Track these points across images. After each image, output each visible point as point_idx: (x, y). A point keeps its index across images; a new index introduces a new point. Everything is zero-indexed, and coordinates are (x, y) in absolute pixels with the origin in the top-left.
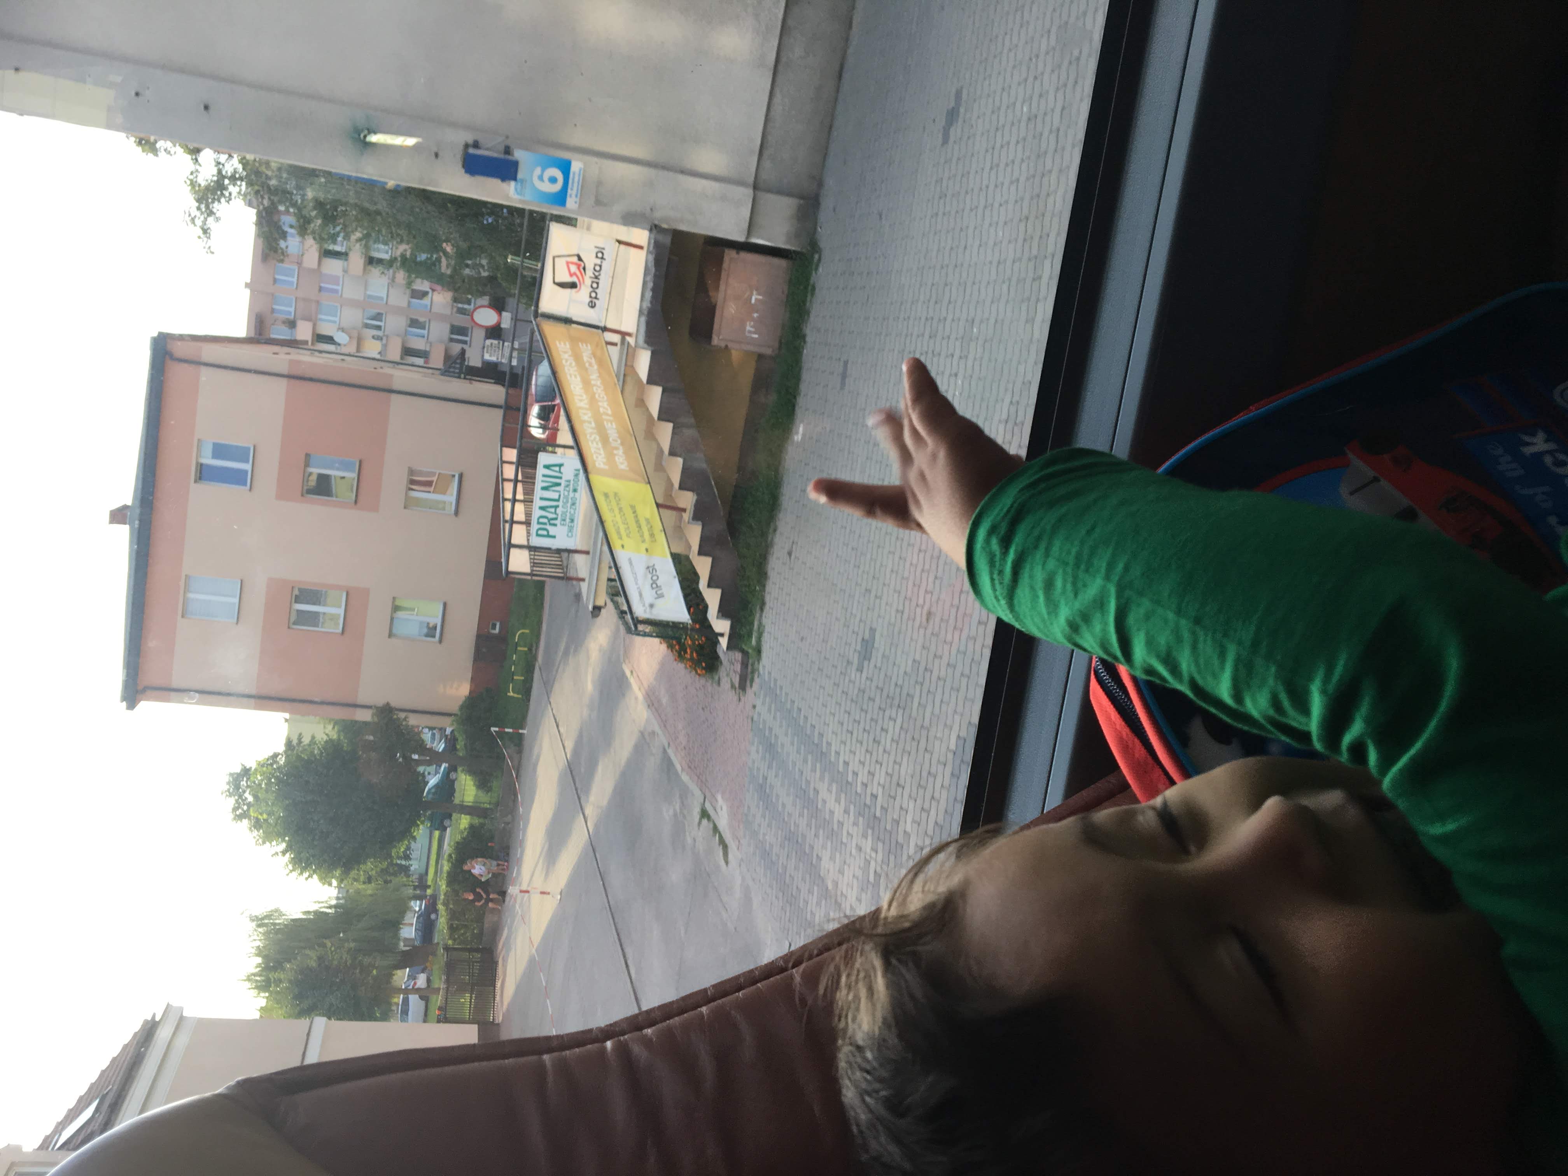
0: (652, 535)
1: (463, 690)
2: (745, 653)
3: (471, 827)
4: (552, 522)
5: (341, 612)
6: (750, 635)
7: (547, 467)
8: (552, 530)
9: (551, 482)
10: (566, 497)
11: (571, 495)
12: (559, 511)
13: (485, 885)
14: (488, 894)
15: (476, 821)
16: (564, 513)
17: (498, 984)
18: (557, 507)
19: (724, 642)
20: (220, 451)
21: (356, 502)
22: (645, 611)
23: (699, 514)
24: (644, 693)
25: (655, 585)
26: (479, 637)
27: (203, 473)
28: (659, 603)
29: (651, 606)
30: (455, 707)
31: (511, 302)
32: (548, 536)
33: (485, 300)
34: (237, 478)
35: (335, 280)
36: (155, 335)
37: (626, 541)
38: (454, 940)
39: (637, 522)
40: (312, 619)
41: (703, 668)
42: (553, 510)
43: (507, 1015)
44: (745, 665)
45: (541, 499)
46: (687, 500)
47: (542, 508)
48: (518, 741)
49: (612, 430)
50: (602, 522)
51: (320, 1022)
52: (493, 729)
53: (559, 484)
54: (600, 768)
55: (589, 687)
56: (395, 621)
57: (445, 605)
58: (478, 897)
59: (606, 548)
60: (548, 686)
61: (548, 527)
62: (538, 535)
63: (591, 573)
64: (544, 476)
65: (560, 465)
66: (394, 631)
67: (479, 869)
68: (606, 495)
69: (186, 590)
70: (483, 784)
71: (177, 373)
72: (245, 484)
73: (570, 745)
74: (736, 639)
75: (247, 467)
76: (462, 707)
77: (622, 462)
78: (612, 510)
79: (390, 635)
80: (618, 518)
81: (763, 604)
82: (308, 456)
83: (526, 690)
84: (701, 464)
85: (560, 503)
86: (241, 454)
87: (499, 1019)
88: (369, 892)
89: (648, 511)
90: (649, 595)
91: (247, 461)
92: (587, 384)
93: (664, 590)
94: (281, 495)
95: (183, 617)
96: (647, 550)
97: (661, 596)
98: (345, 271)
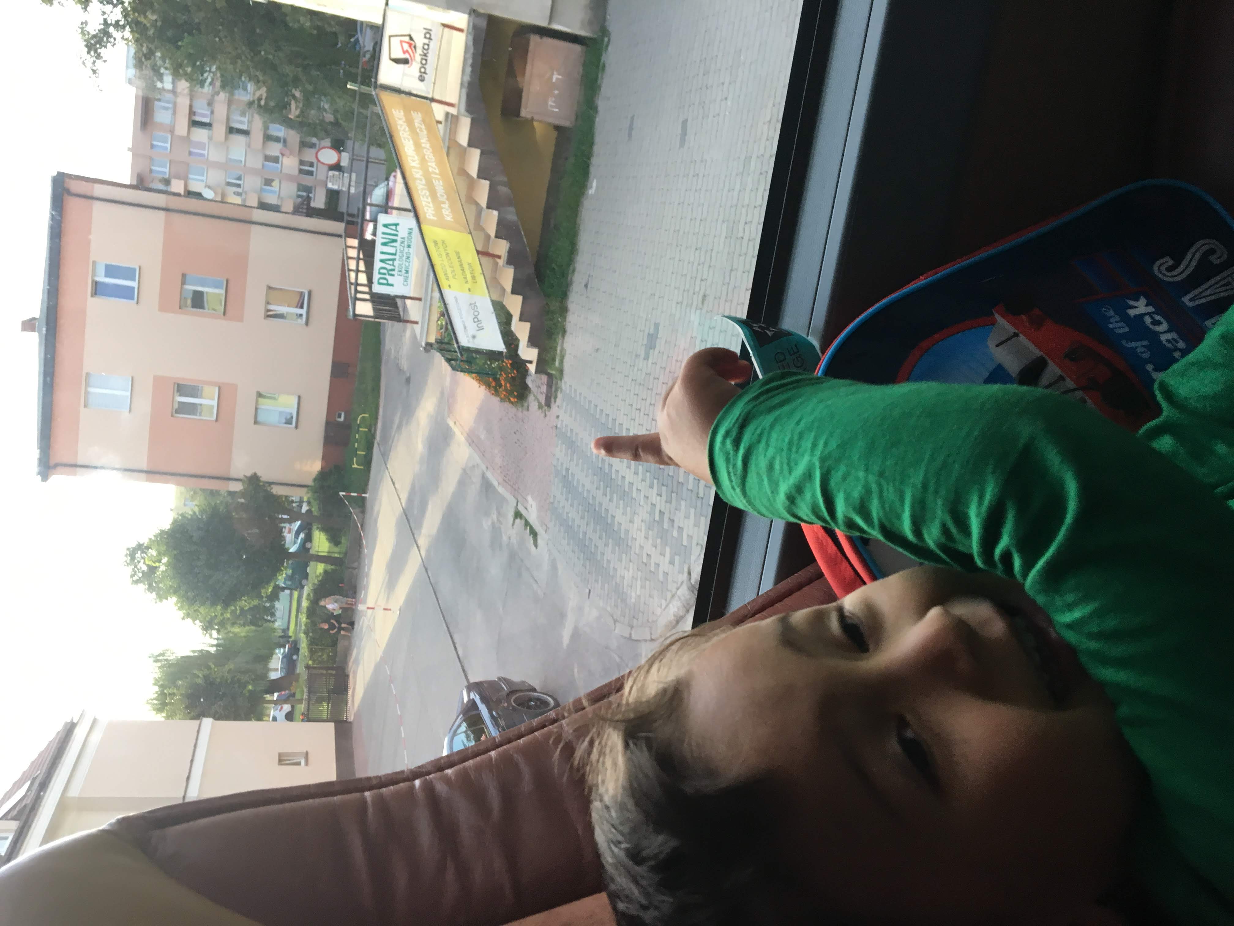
0: (474, 277)
1: (316, 466)
2: (550, 376)
3: (326, 572)
4: (391, 273)
5: (215, 403)
6: (554, 360)
7: (386, 226)
8: (391, 280)
9: (387, 239)
10: (402, 252)
11: (406, 250)
12: (396, 263)
13: (338, 618)
14: (340, 623)
15: (329, 567)
16: (400, 265)
17: (350, 692)
18: (394, 260)
19: (532, 368)
20: (111, 270)
21: (224, 314)
22: (469, 342)
23: (513, 259)
24: (465, 434)
25: (476, 320)
26: (328, 424)
27: (98, 289)
28: (480, 334)
29: (474, 337)
30: (309, 480)
31: (349, 143)
32: (388, 284)
33: (327, 142)
34: (126, 293)
35: (201, 145)
36: (55, 174)
37: (452, 282)
38: (314, 661)
39: (461, 265)
40: (192, 409)
41: (515, 397)
42: (391, 262)
43: (357, 715)
44: (549, 386)
45: (382, 253)
46: (502, 247)
47: (382, 261)
48: (361, 504)
49: (439, 186)
50: (432, 265)
51: (208, 722)
52: (341, 493)
53: (395, 241)
54: (430, 507)
55: (420, 447)
56: (259, 411)
57: (299, 397)
58: (332, 627)
60: (385, 456)
61: (387, 277)
62: (379, 284)
63: (423, 315)
64: (384, 233)
65: (396, 225)
66: (260, 419)
67: (332, 605)
68: (436, 243)
69: (87, 385)
70: (334, 539)
71: (73, 205)
72: (133, 299)
73: (404, 496)
74: (543, 365)
75: (134, 284)
76: (315, 480)
77: (447, 214)
78: (440, 255)
79: (256, 422)
80: (446, 263)
81: (564, 332)
82: (184, 276)
83: (367, 462)
84: (512, 216)
85: (397, 257)
86: (129, 273)
87: (351, 718)
88: (243, 634)
89: (471, 257)
90: (472, 328)
91: (134, 280)
92: (418, 146)
93: (484, 324)
94: (164, 307)
95: (85, 406)
96: (469, 290)
97: (481, 329)
98: (210, 138)
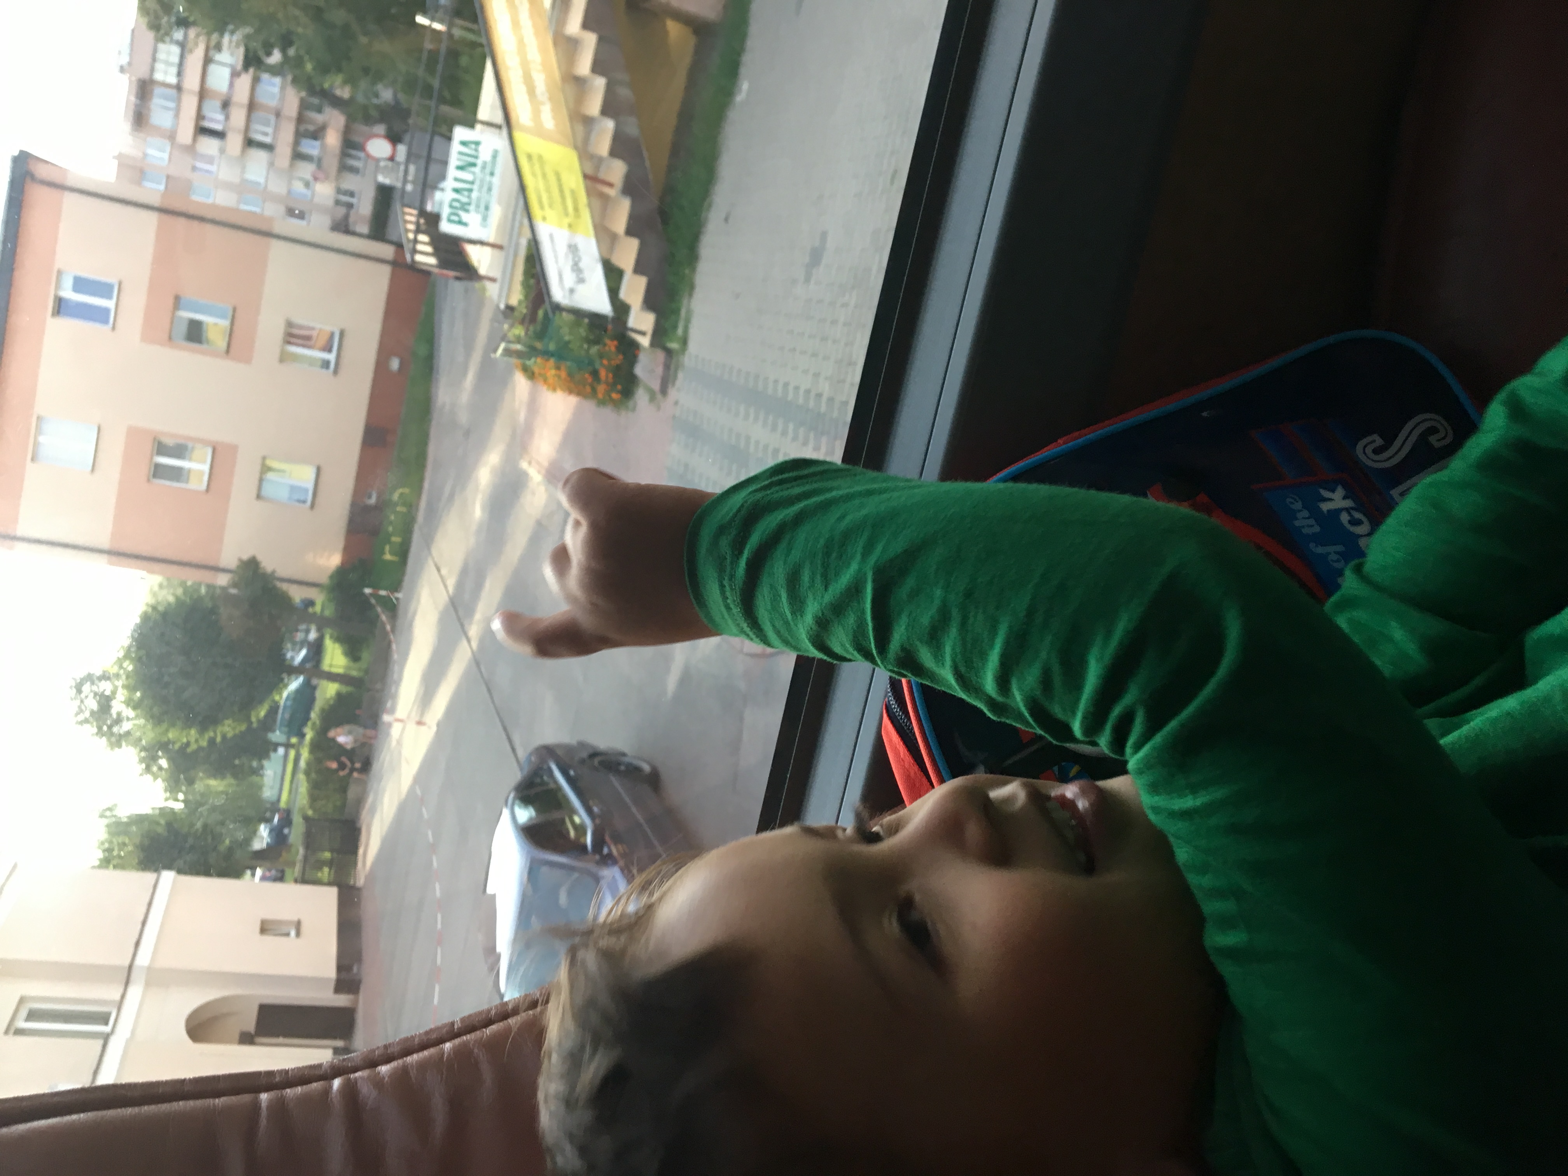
0: (576, 209)
1: (334, 560)
2: (669, 352)
3: (339, 695)
4: (464, 207)
5: (206, 468)
6: (675, 327)
7: (464, 143)
8: (465, 217)
9: (464, 161)
10: (482, 181)
11: (488, 178)
12: (474, 195)
13: (351, 754)
14: (353, 763)
15: (345, 689)
16: (479, 199)
17: (361, 851)
18: (470, 190)
19: (645, 341)
20: (80, 285)
21: (228, 351)
22: (564, 297)
23: (630, 188)
24: (543, 472)
25: (577, 268)
26: (353, 504)
27: (60, 307)
28: (581, 288)
29: (572, 291)
30: (324, 579)
32: (460, 222)
33: (381, 129)
34: (98, 315)
36: (16, 153)
37: (548, 212)
38: (315, 810)
39: (561, 191)
40: (176, 474)
42: (466, 193)
43: (370, 877)
44: (667, 367)
45: (456, 179)
46: (617, 171)
47: (456, 191)
48: (392, 608)
49: (540, 81)
50: (523, 188)
51: (168, 876)
52: (367, 591)
53: (474, 165)
54: (488, 584)
55: (478, 512)
56: (265, 484)
57: (319, 470)
59: (526, 222)
61: (461, 213)
62: (450, 221)
63: (504, 272)
64: (460, 153)
65: (477, 143)
66: (264, 493)
67: (344, 738)
68: (529, 157)
69: (39, 431)
70: (353, 652)
71: (37, 195)
72: (106, 322)
73: (451, 582)
74: (660, 335)
75: (110, 304)
76: (332, 577)
77: (548, 121)
78: (534, 175)
79: (259, 497)
80: (541, 185)
81: (692, 287)
82: (177, 299)
83: (403, 552)
84: (632, 129)
85: (475, 187)
86: (103, 289)
87: (361, 882)
89: (574, 181)
90: (570, 280)
91: (110, 297)
93: (586, 275)
94: (148, 337)
95: (33, 459)
96: (570, 226)
97: (581, 281)
